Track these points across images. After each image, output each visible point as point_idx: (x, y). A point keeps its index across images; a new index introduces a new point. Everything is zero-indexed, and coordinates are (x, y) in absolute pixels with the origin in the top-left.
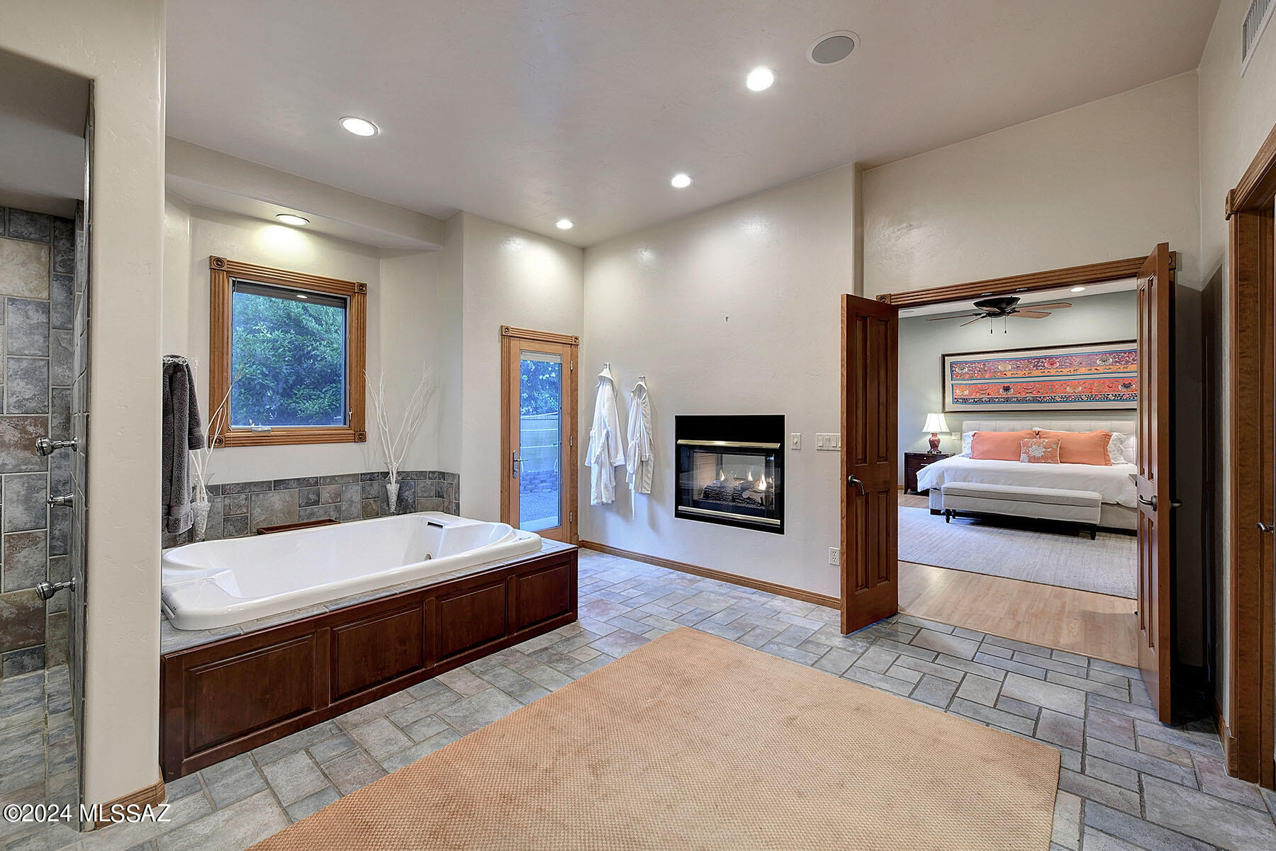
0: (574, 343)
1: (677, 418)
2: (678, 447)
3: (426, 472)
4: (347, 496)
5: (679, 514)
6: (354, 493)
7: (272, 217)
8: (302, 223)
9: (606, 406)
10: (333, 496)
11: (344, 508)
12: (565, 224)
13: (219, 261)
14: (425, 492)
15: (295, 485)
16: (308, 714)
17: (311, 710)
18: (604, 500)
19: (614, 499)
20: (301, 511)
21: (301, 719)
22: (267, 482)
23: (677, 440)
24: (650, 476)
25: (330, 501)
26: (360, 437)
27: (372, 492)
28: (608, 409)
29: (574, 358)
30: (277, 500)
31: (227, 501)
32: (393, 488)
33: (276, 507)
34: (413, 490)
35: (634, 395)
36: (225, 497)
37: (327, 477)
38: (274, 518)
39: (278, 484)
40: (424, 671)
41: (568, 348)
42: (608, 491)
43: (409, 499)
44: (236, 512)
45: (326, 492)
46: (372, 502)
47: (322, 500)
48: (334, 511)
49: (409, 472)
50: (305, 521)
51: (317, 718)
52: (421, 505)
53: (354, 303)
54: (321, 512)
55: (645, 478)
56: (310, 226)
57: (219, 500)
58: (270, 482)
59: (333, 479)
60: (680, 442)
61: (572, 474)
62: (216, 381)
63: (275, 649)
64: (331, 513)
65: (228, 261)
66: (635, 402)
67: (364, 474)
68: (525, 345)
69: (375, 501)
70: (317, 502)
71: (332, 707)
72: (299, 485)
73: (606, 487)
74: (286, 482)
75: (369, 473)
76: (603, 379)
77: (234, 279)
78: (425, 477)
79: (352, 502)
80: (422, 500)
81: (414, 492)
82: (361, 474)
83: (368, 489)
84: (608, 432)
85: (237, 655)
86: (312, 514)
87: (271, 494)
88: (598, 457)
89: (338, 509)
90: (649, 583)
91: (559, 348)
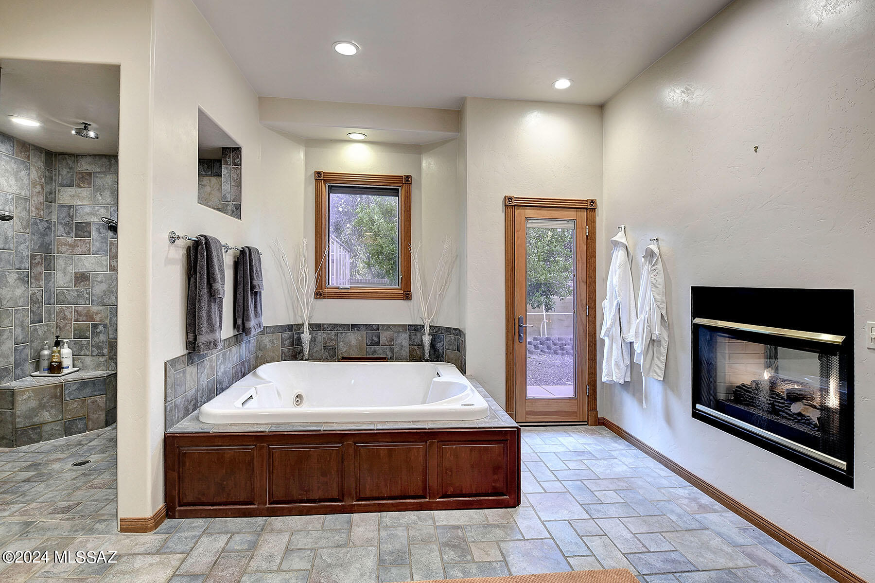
0: (589, 207)
1: (695, 289)
2: (696, 328)
3: (450, 328)
4: (398, 341)
5: (696, 415)
6: (403, 339)
7: (346, 137)
8: (361, 137)
9: (617, 273)
10: (388, 340)
11: (396, 350)
12: (563, 84)
13: (318, 173)
14: (450, 345)
15: (364, 329)
16: (252, 506)
17: (254, 504)
18: (614, 378)
19: (628, 379)
20: (368, 348)
21: (246, 508)
22: (347, 324)
23: (694, 317)
24: (663, 359)
25: (387, 343)
26: (407, 296)
27: (416, 340)
28: (619, 277)
29: (591, 223)
30: (353, 338)
31: (325, 335)
32: (427, 339)
33: (352, 343)
34: (443, 342)
35: (646, 261)
36: (323, 332)
37: (385, 325)
38: (351, 351)
39: (354, 327)
40: (344, 505)
41: (583, 214)
42: (619, 369)
43: (440, 350)
44: (330, 344)
45: (384, 336)
46: (416, 348)
47: (381, 342)
48: (390, 351)
49: (439, 328)
50: (370, 356)
51: (258, 512)
52: (448, 357)
53: (402, 192)
54: (381, 351)
55: (656, 361)
56: (369, 139)
57: (320, 334)
58: (349, 325)
59: (388, 327)
60: (698, 321)
61: (590, 346)
62: (318, 254)
63: (230, 450)
64: (388, 353)
65: (324, 173)
66: (646, 268)
67: (411, 325)
68: (530, 213)
69: (419, 348)
70: (378, 343)
71: (268, 507)
72: (366, 329)
73: (617, 365)
74: (359, 326)
75: (414, 325)
76: (616, 244)
77: (329, 184)
78: (451, 333)
79: (402, 346)
80: (449, 352)
81: (443, 344)
82: (409, 325)
83: (413, 337)
84: (618, 303)
85: (206, 446)
86: (375, 352)
87: (350, 334)
88: (608, 330)
89: (392, 350)
90: (641, 492)
91: (572, 214)
